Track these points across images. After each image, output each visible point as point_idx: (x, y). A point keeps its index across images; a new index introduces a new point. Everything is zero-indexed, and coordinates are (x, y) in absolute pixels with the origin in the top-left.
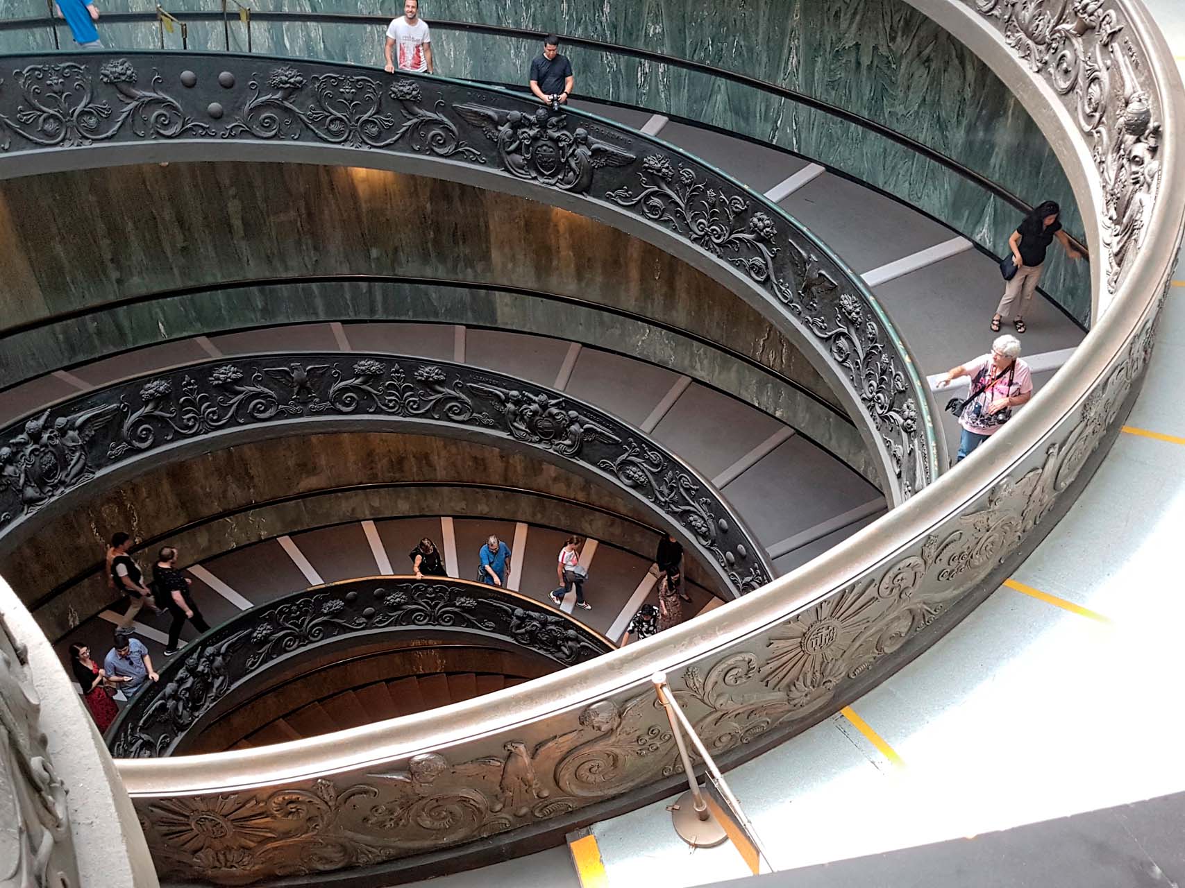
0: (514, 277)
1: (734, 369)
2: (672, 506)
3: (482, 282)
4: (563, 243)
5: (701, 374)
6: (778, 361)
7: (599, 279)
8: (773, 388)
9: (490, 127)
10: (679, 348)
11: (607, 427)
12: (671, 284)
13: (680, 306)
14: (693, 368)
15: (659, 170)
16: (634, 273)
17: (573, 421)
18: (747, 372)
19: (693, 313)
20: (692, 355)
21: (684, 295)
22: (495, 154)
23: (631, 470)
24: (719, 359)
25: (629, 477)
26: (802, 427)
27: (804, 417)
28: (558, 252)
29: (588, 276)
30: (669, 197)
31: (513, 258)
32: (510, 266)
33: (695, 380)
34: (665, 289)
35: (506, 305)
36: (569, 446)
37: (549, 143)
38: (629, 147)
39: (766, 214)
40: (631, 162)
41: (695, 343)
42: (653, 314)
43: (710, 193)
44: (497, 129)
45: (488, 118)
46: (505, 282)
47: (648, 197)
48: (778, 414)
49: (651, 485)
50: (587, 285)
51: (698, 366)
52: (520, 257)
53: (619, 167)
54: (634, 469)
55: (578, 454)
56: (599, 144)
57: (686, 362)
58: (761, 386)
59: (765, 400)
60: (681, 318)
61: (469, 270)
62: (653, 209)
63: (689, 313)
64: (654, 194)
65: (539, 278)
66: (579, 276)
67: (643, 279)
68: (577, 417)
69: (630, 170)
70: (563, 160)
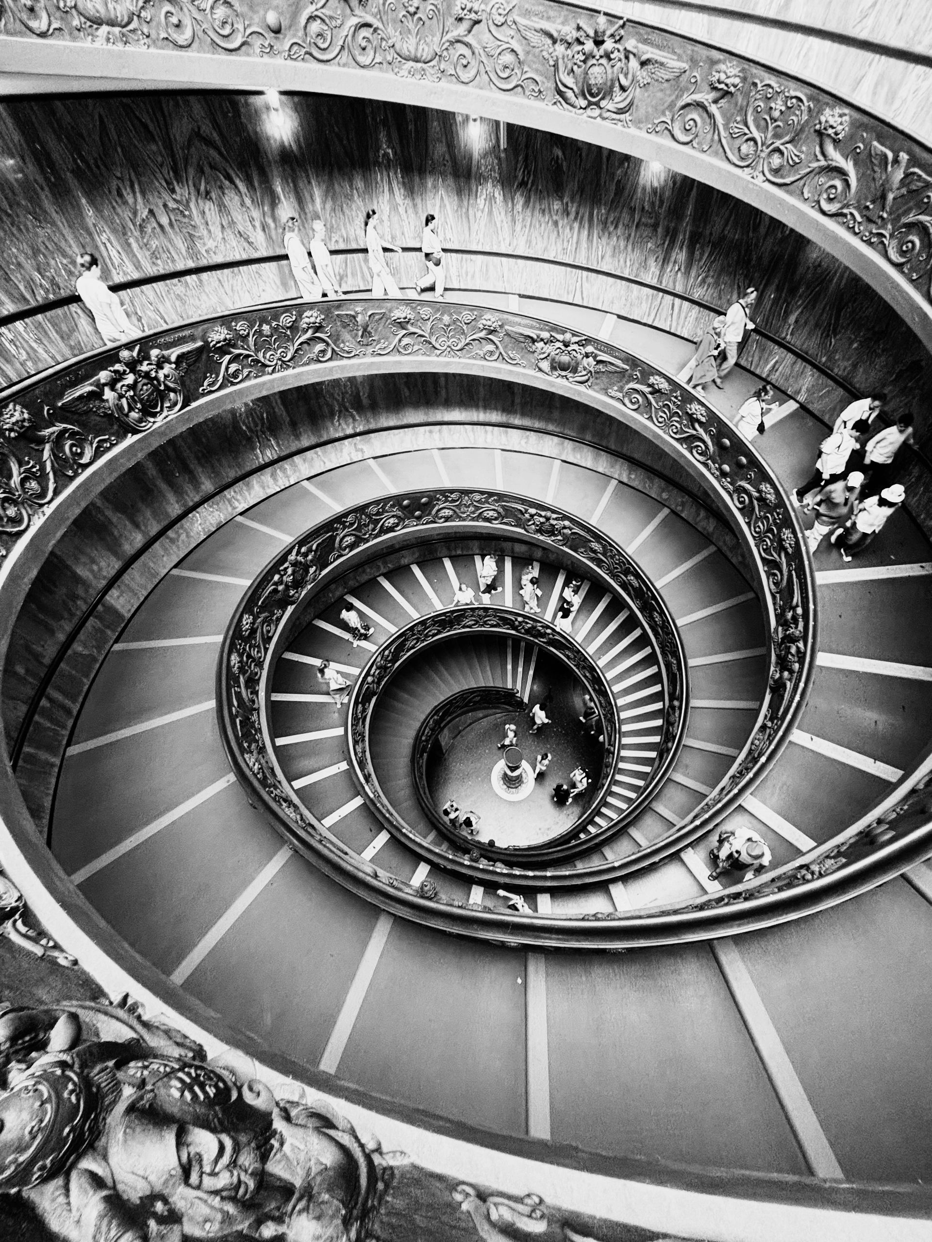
0: (105, 574)
1: (255, 482)
2: (373, 533)
3: (91, 600)
4: (109, 513)
5: (242, 507)
6: (273, 452)
7: (148, 514)
8: (280, 470)
9: (97, 403)
10: (220, 505)
11: (322, 534)
12: (186, 469)
13: (203, 479)
14: (234, 508)
15: (225, 340)
16: (163, 486)
18: (263, 477)
19: (212, 475)
20: (229, 501)
21: (200, 470)
22: (115, 427)
23: (345, 543)
24: (245, 487)
25: (347, 547)
26: (308, 473)
27: (305, 469)
28: (112, 523)
29: (140, 519)
30: (240, 355)
31: (93, 561)
32: (95, 568)
33: (241, 514)
34: (187, 477)
35: (118, 597)
37: (145, 381)
38: (192, 338)
39: (311, 309)
40: (200, 350)
41: (226, 492)
42: (192, 501)
43: (266, 328)
44: (104, 401)
45: (91, 393)
46: (103, 583)
47: (227, 368)
48: (292, 481)
49: (359, 536)
50: (146, 527)
51: (236, 504)
52: (94, 553)
53: (195, 362)
54: (347, 540)
55: (320, 570)
56: (174, 354)
57: (230, 509)
58: (273, 475)
60: (208, 486)
61: (79, 602)
62: (235, 375)
63: (210, 478)
64: (230, 362)
65: (116, 554)
66: (137, 526)
67: (171, 485)
68: (307, 548)
69: (204, 357)
70: (162, 388)
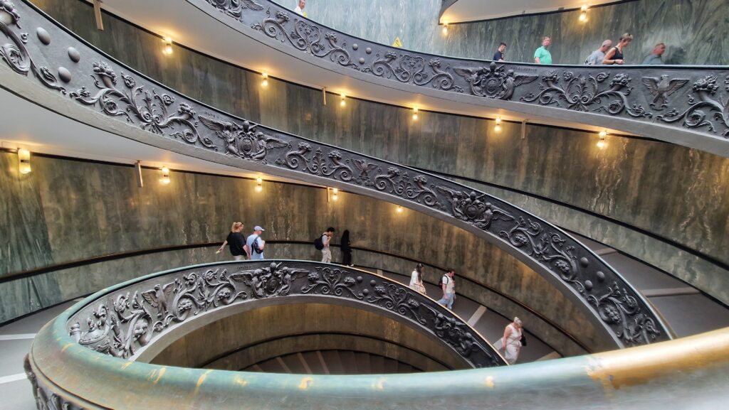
0: (465, 172)
1: (576, 217)
2: (544, 257)
4: (490, 158)
6: (606, 209)
7: (505, 174)
8: (601, 226)
9: (468, 75)
10: (544, 208)
11: (507, 211)
12: (542, 173)
13: (546, 185)
16: (523, 170)
17: (488, 208)
18: (585, 219)
19: (554, 189)
20: (551, 211)
21: (549, 179)
22: (468, 87)
23: (519, 236)
24: (567, 213)
25: (517, 240)
26: (622, 247)
27: (623, 242)
28: (487, 162)
29: (500, 172)
30: (556, 90)
31: (466, 164)
34: (538, 177)
36: (484, 222)
37: (494, 78)
41: (553, 205)
42: (531, 190)
44: (471, 76)
45: (468, 72)
46: (460, 175)
47: (543, 93)
48: (604, 241)
49: (531, 244)
50: (499, 177)
53: (529, 82)
54: (521, 235)
55: (487, 228)
58: (593, 225)
59: (596, 234)
60: (546, 192)
62: (546, 99)
63: (551, 189)
64: (548, 91)
65: (476, 173)
67: (527, 172)
68: (490, 206)
70: (500, 85)
